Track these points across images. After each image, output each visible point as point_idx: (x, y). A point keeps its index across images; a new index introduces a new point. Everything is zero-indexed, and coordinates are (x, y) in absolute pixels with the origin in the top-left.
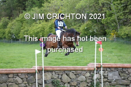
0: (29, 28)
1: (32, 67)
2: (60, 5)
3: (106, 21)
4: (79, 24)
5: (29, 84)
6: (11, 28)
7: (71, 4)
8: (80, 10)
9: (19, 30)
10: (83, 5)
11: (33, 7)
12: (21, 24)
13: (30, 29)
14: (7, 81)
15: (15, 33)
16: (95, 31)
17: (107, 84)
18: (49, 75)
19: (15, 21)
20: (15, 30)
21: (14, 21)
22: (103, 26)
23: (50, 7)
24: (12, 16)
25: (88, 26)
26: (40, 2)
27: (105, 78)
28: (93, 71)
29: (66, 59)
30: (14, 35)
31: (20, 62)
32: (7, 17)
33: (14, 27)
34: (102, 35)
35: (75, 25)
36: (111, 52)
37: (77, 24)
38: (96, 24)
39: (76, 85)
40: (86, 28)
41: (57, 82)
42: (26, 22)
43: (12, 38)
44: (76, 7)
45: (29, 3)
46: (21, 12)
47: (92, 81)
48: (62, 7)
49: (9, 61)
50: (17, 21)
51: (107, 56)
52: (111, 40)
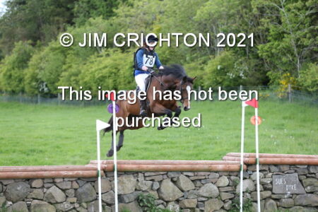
0: (80, 68)
1: (88, 163)
2: (157, 11)
3: (267, 51)
4: (203, 58)
5: (80, 204)
6: (39, 66)
7: (183, 9)
8: (206, 25)
9: (57, 71)
10: (213, 11)
11: (90, 17)
12: (62, 58)
13: (83, 69)
14: (29, 197)
15: (48, 80)
16: (241, 75)
17: (270, 204)
18: (130, 181)
19: (47, 49)
20: (47, 72)
21: (45, 51)
22: (261, 62)
23: (131, 16)
24: (39, 38)
25: (225, 64)
26: (107, 5)
27: (265, 189)
28: (235, 174)
29: (172, 143)
30: (45, 83)
31: (59, 150)
32: (28, 39)
33: (44, 65)
34: (257, 85)
35: (192, 60)
36: (281, 127)
37: (197, 57)
38: (243, 58)
39: (195, 206)
40: (219, 68)
41: (150, 199)
42: (75, 52)
43: (39, 92)
44: (196, 17)
45: (82, 7)
46: (62, 29)
47: (233, 196)
48: (161, 15)
49: (33, 148)
50: (53, 50)
51: (272, 136)
52: (280, 96)
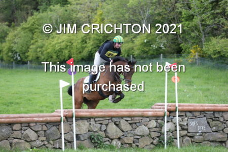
1: (52, 112)
4: (133, 34)
5: (48, 141)
6: (13, 41)
8: (135, 10)
9: (27, 45)
11: (51, 5)
12: (31, 35)
13: (46, 43)
14: (11, 137)
15: (21, 51)
16: (161, 46)
17: (186, 140)
18: (85, 124)
19: (19, 29)
20: (19, 45)
21: (18, 30)
22: (176, 37)
23: (81, 4)
24: (13, 21)
25: (149, 38)
27: (183, 129)
28: (161, 118)
30: (18, 54)
31: (31, 102)
32: (5, 22)
33: (18, 40)
34: (173, 54)
36: (191, 84)
37: (129, 34)
39: (132, 142)
40: (145, 41)
41: (99, 137)
46: (30, 14)
47: (159, 134)
48: (102, 3)
49: (11, 101)
50: (24, 29)
51: (185, 90)
52: (190, 62)
